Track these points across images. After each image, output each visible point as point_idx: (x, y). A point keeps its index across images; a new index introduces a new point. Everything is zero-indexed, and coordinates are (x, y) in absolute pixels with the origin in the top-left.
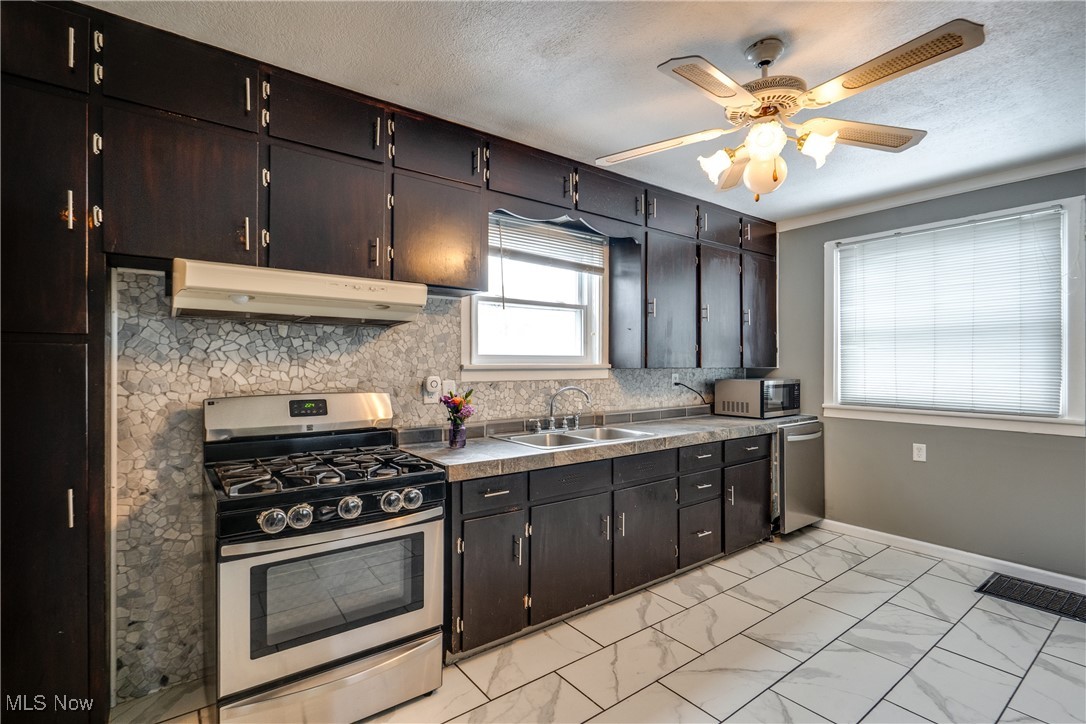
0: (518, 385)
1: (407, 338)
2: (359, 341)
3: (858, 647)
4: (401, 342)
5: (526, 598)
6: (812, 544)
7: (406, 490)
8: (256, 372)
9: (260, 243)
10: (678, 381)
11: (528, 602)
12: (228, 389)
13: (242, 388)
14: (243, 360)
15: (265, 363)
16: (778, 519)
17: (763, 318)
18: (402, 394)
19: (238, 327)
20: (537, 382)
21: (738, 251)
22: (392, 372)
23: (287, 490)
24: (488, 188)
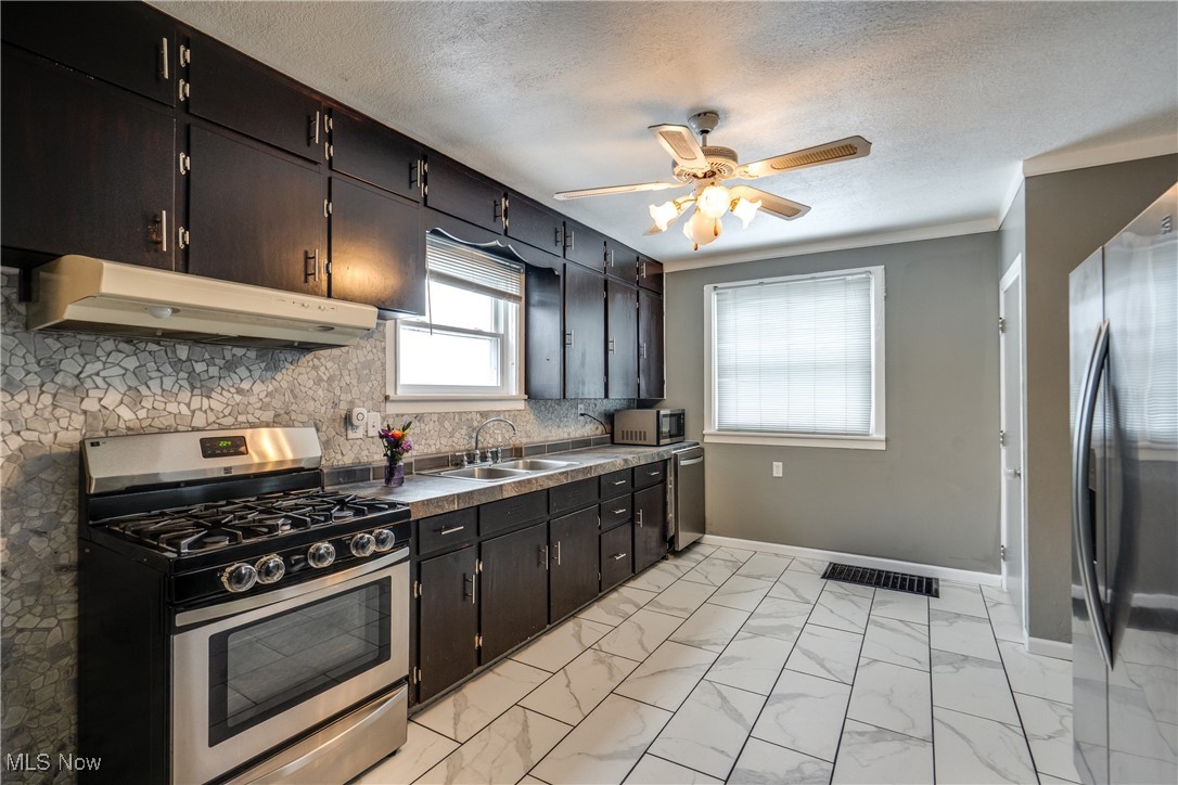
0: (442, 417)
1: (329, 365)
2: (274, 367)
3: (758, 633)
4: (323, 369)
5: (477, 638)
6: (701, 558)
7: (377, 531)
8: (147, 403)
9: (177, 243)
10: (583, 412)
11: (479, 641)
12: (109, 425)
13: (128, 424)
14: (130, 388)
15: (159, 392)
16: (673, 537)
17: (654, 350)
18: (324, 428)
19: (122, 346)
20: (460, 413)
21: (635, 288)
22: (312, 402)
23: (248, 541)
24: (425, 204)
